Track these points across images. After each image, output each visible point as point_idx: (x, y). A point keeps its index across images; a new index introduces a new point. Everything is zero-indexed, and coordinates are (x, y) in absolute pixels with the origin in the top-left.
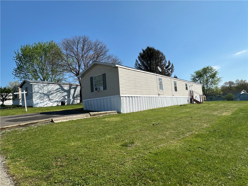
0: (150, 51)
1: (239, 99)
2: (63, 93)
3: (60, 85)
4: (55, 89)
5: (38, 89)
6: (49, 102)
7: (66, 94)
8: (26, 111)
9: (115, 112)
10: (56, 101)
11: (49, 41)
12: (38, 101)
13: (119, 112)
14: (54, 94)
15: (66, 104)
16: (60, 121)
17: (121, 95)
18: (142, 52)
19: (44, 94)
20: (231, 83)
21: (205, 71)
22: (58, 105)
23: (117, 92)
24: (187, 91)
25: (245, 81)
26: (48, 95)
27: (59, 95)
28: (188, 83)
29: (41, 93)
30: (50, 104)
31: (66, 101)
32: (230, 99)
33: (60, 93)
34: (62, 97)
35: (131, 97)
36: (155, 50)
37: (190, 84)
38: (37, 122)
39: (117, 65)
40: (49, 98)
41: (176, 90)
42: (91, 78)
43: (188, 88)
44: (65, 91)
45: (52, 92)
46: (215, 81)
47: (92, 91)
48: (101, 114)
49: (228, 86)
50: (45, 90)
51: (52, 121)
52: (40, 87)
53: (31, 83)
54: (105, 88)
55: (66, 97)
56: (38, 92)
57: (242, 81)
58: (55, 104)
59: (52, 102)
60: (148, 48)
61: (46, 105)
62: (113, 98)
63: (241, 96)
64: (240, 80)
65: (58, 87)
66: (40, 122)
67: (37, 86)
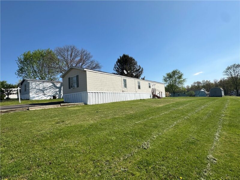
0: (125, 57)
1: (198, 96)
2: (55, 89)
3: (53, 83)
4: (48, 87)
5: (35, 86)
6: (44, 96)
7: (58, 90)
8: (20, 102)
9: (82, 104)
10: (49, 96)
11: (47, 49)
12: (34, 95)
13: (86, 104)
14: (48, 90)
15: (57, 98)
16: (34, 109)
17: (88, 91)
18: (119, 58)
19: (40, 90)
20: (199, 83)
21: (174, 73)
22: (50, 99)
23: (85, 89)
24: (150, 89)
25: (209, 81)
26: (43, 91)
27: (52, 90)
28: (151, 83)
29: (37, 89)
30: (44, 98)
31: (57, 96)
32: (191, 95)
33: (53, 89)
34: (55, 92)
35: (98, 93)
36: (128, 57)
37: (153, 84)
38: (15, 110)
39: (85, 70)
40: (44, 93)
41: (139, 87)
42: (69, 78)
43: (151, 86)
44: (57, 88)
45: (46, 88)
46: (182, 81)
47: (70, 88)
48: (69, 105)
49: (196, 85)
50: (41, 86)
51: (28, 109)
52: (37, 84)
53: (28, 82)
54: (78, 86)
55: (58, 93)
56: (35, 88)
57: (207, 81)
58: (49, 98)
59: (47, 96)
60: (124, 55)
61: (41, 98)
62: (83, 94)
63: (200, 93)
64: (205, 81)
65: (51, 84)
66: (18, 110)
67: (34, 83)
